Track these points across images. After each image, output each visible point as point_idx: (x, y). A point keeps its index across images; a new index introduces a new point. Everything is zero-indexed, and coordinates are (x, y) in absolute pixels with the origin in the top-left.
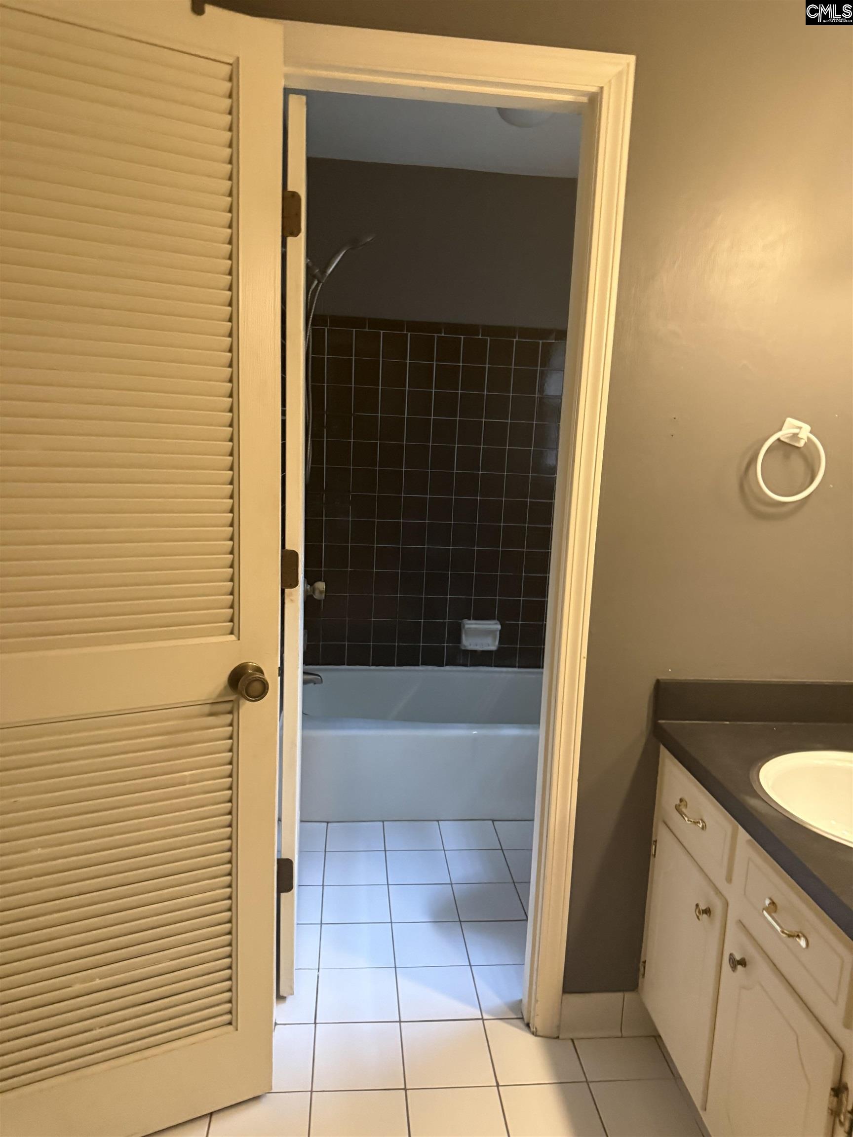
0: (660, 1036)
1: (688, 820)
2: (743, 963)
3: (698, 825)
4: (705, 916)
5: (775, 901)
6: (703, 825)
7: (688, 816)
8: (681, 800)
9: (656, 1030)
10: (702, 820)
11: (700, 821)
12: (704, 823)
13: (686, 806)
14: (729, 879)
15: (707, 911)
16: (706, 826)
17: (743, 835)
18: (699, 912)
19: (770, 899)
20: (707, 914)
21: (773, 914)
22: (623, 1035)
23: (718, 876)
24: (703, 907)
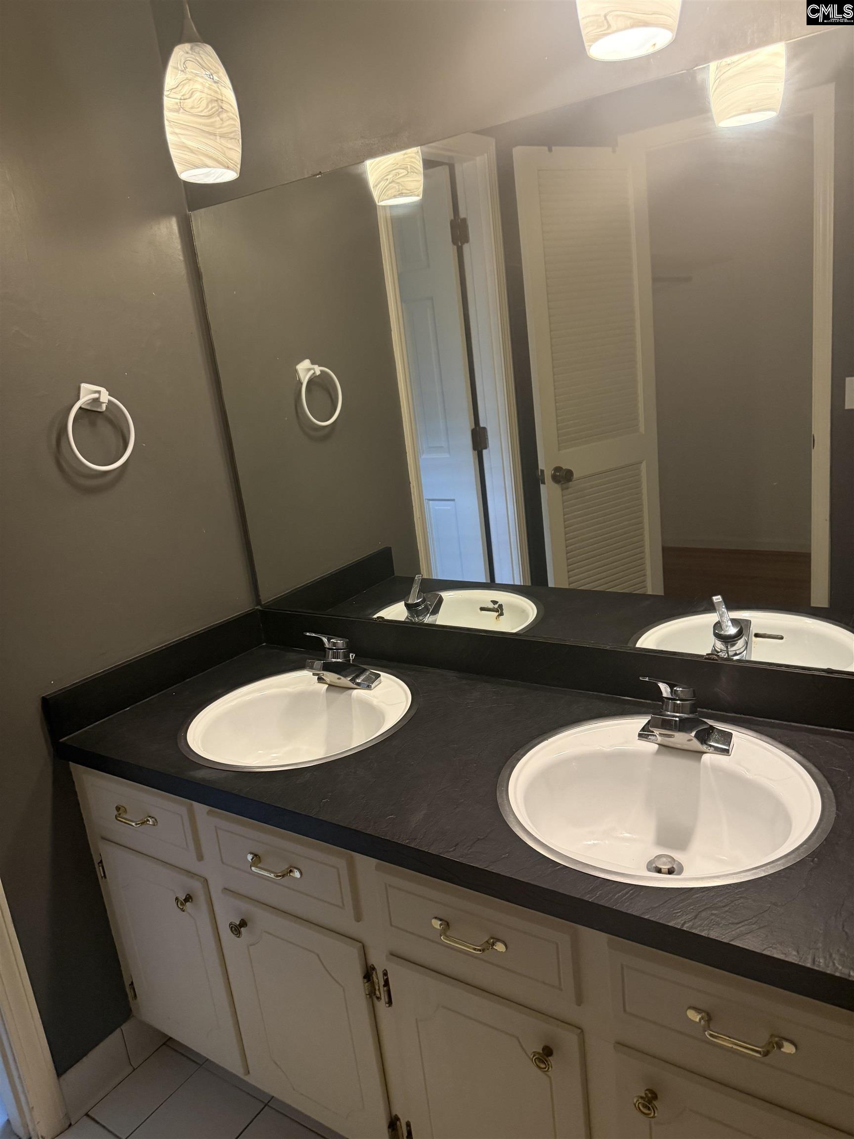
0: (171, 1038)
1: (136, 824)
2: (243, 924)
3: (148, 823)
4: (188, 904)
5: (256, 853)
6: (153, 821)
7: (134, 820)
8: (118, 809)
9: (166, 1035)
10: (150, 817)
11: (149, 818)
12: (153, 818)
13: (126, 811)
14: (200, 857)
15: (188, 898)
16: (156, 820)
17: (201, 809)
18: (182, 904)
19: (251, 853)
20: (189, 901)
21: (259, 865)
22: (134, 1067)
23: (188, 860)
24: (182, 897)
